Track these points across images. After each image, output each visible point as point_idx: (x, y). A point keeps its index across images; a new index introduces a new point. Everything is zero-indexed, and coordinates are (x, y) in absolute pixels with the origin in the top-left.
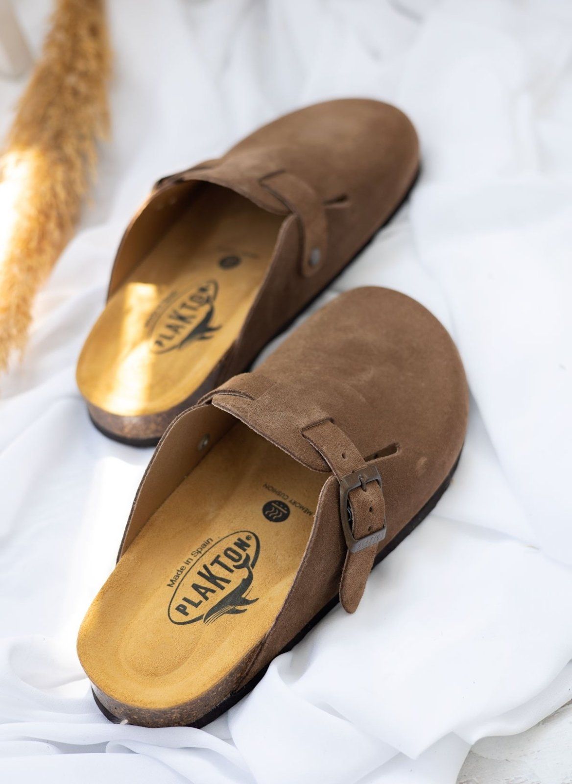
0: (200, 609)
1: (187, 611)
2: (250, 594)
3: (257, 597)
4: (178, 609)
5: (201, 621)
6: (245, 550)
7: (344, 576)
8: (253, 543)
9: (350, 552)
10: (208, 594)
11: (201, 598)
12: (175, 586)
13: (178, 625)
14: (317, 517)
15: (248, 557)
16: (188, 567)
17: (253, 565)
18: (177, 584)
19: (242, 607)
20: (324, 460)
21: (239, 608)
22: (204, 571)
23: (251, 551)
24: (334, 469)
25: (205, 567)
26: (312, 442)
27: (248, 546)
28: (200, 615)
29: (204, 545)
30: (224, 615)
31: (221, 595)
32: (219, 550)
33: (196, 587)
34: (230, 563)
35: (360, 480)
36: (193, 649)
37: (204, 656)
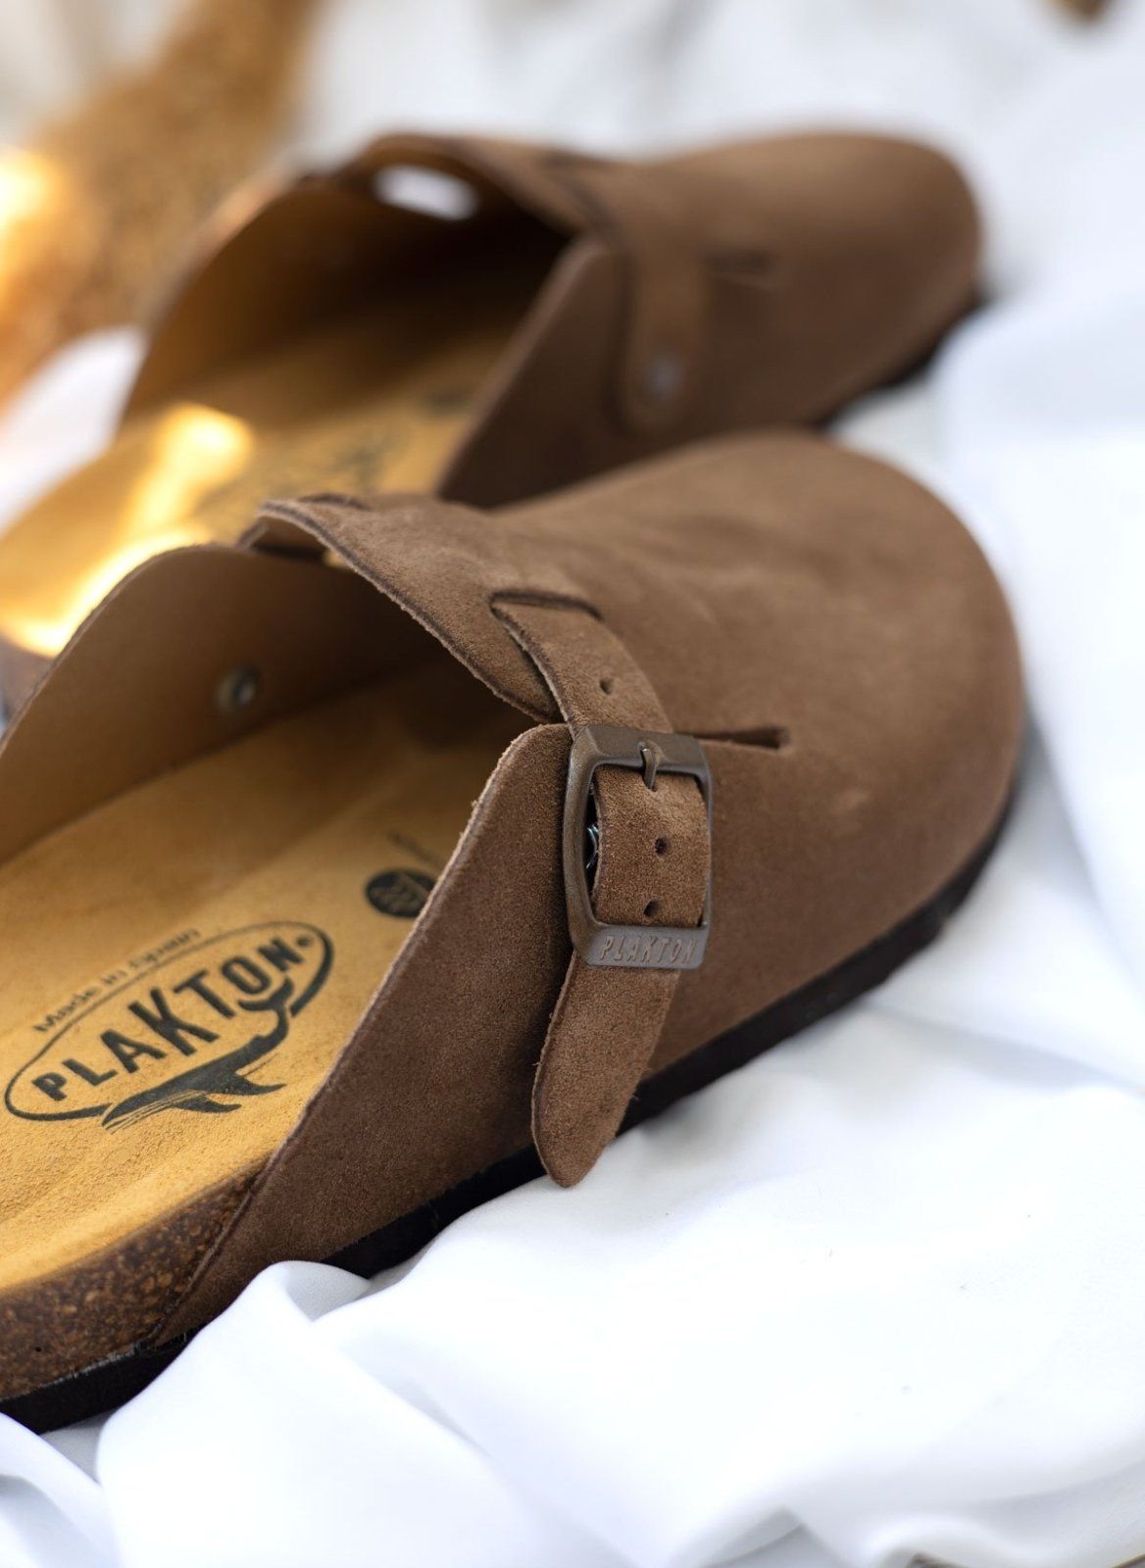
0: (102, 1090)
1: (63, 1090)
2: (263, 1071)
3: (281, 1082)
4: (39, 1083)
5: (95, 1118)
6: (283, 968)
7: (553, 1040)
8: (313, 956)
9: (578, 958)
10: (142, 1060)
11: (117, 1065)
12: (52, 1032)
13: (24, 1121)
14: (482, 806)
15: (287, 987)
16: (106, 990)
17: (296, 1009)
18: (59, 1026)
19: (228, 1097)
20: (540, 676)
21: (217, 1098)
22: (149, 1005)
23: (301, 976)
24: (565, 701)
25: (156, 996)
26: (515, 626)
27: (297, 960)
28: (98, 1104)
29: (173, 945)
30: (168, 1110)
31: (179, 1064)
32: (208, 959)
33: (111, 1040)
34: (230, 995)
35: (642, 753)
36: (46, 1185)
37: (72, 1209)
